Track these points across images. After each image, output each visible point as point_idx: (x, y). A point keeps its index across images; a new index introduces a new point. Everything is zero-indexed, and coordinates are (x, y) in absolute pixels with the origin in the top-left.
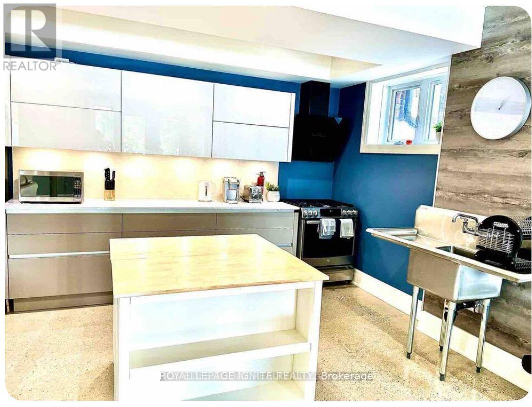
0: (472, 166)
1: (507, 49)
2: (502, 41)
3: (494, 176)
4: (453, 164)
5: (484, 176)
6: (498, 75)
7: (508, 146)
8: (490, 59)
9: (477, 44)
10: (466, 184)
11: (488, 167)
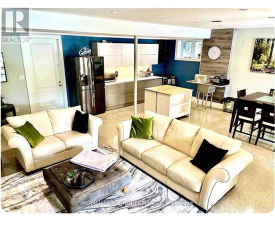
0: (208, 65)
1: (216, 40)
2: (215, 38)
3: (213, 67)
4: (204, 65)
5: (211, 67)
6: (214, 46)
7: (216, 61)
8: (212, 42)
9: (210, 38)
10: (207, 69)
11: (212, 66)
